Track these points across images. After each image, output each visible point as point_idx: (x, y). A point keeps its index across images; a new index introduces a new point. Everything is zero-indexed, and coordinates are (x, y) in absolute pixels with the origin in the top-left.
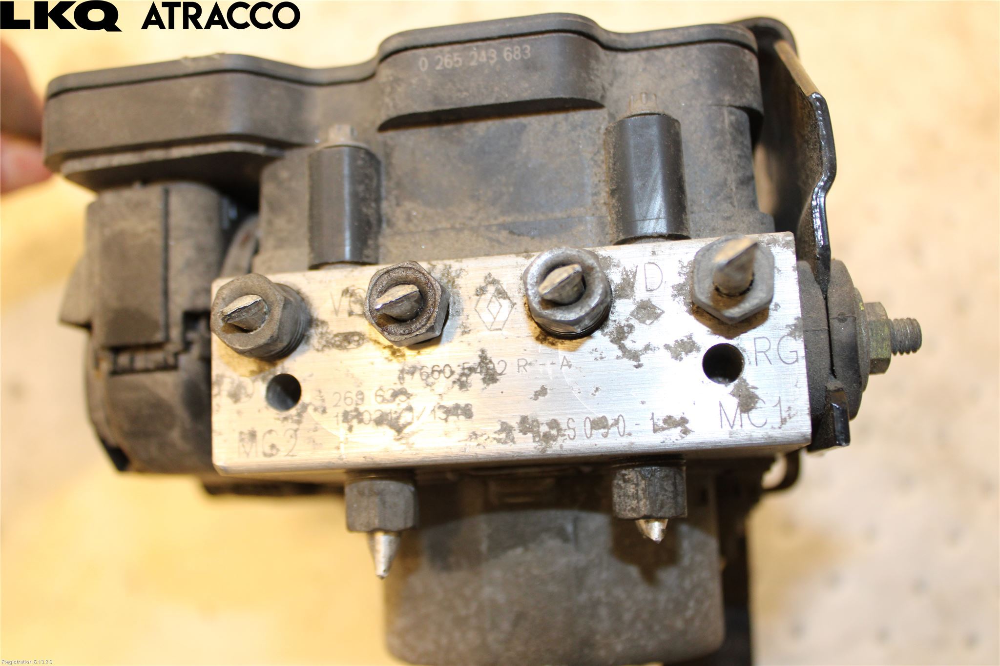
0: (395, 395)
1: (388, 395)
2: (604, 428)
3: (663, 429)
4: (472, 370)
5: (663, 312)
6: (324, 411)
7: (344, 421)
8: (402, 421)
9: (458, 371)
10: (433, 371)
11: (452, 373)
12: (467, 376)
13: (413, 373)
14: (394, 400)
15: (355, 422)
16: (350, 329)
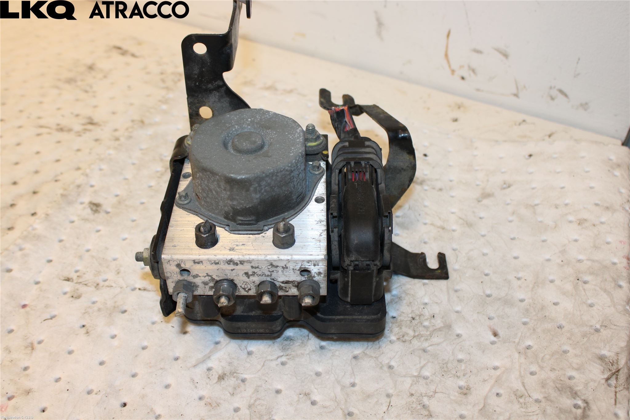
0: (273, 271)
1: (275, 271)
2: (215, 263)
3: (200, 262)
4: (252, 275)
5: (201, 283)
6: (293, 269)
7: (287, 267)
8: (271, 266)
9: (255, 275)
10: (262, 275)
11: (257, 275)
12: (253, 274)
13: (268, 275)
14: (273, 270)
15: (284, 267)
16: (286, 285)
